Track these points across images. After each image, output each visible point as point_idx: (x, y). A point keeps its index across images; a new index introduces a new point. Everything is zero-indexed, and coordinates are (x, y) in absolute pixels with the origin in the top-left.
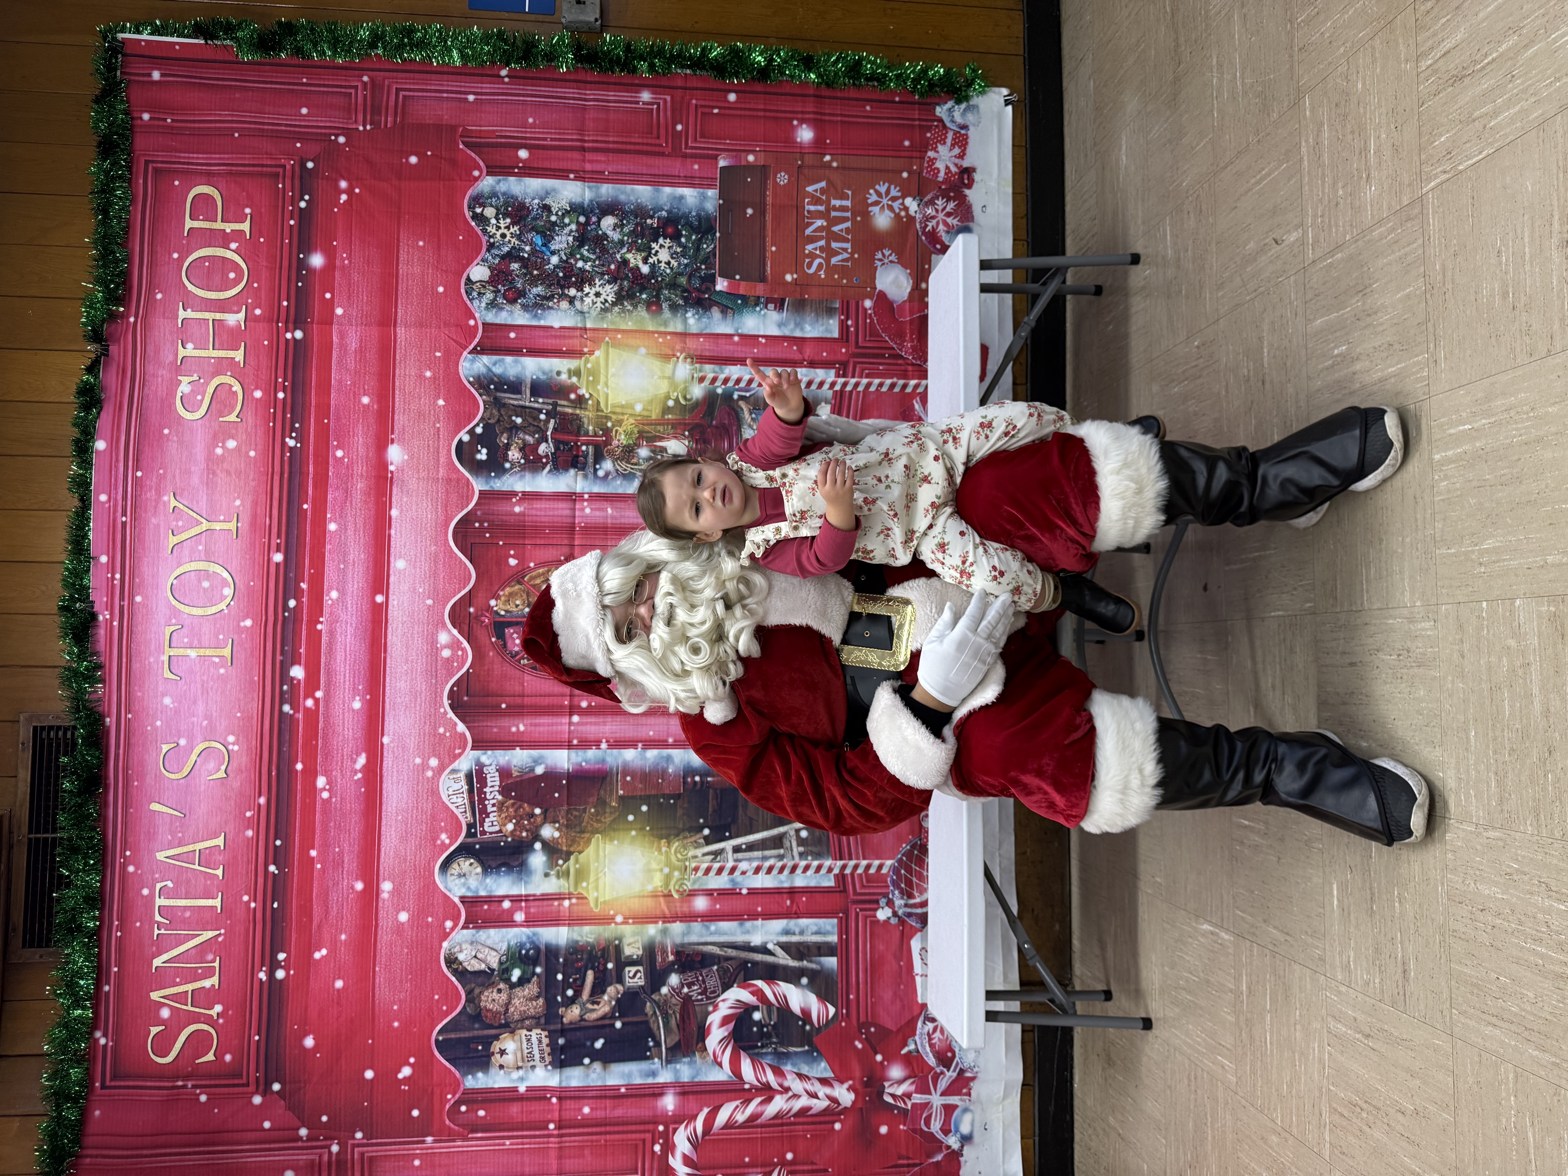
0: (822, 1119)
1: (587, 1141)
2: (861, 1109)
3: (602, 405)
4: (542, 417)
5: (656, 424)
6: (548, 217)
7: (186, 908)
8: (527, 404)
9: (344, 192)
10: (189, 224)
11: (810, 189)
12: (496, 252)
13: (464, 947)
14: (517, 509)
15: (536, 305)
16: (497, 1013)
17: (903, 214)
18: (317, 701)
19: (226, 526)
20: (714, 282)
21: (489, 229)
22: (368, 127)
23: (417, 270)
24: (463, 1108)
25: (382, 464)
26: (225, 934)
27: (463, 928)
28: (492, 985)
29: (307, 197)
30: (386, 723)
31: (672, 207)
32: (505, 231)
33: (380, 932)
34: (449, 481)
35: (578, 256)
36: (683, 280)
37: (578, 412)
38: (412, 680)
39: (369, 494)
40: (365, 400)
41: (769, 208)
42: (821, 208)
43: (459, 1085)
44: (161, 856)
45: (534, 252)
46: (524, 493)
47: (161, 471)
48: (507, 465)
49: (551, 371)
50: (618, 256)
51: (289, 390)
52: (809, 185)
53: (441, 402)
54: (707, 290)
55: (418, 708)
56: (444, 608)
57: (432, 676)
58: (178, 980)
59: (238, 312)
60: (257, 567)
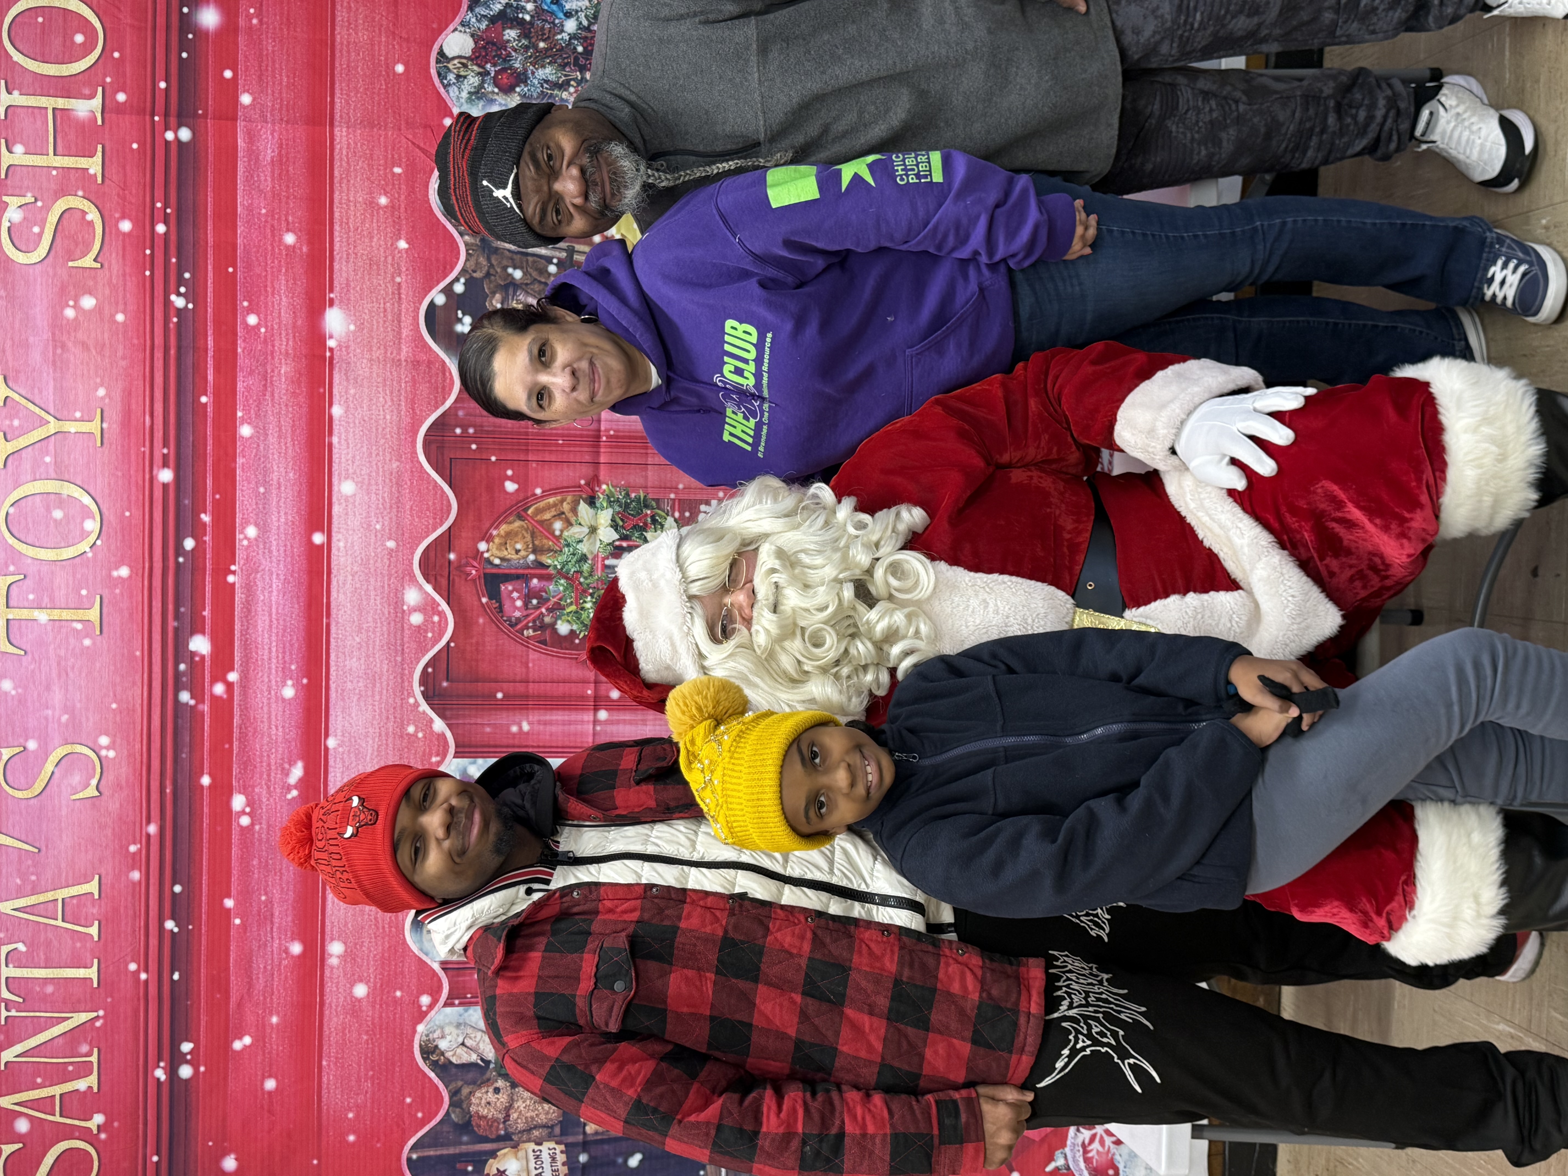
4: (554, 269)
7: (46, 981)
12: (482, 11)
13: (447, 1030)
16: (495, 1120)
18: (229, 686)
19: (85, 427)
23: (363, 36)
25: (315, 337)
26: (104, 1017)
27: (446, 1005)
28: (487, 1082)
30: (331, 719)
33: (327, 1012)
34: (416, 364)
38: (368, 656)
39: (299, 382)
40: (290, 239)
44: (6, 907)
45: (539, 12)
51: (173, 221)
53: (403, 244)
55: (377, 697)
56: (413, 554)
57: (396, 651)
58: (39, 1080)
59: (92, 96)
60: (134, 489)
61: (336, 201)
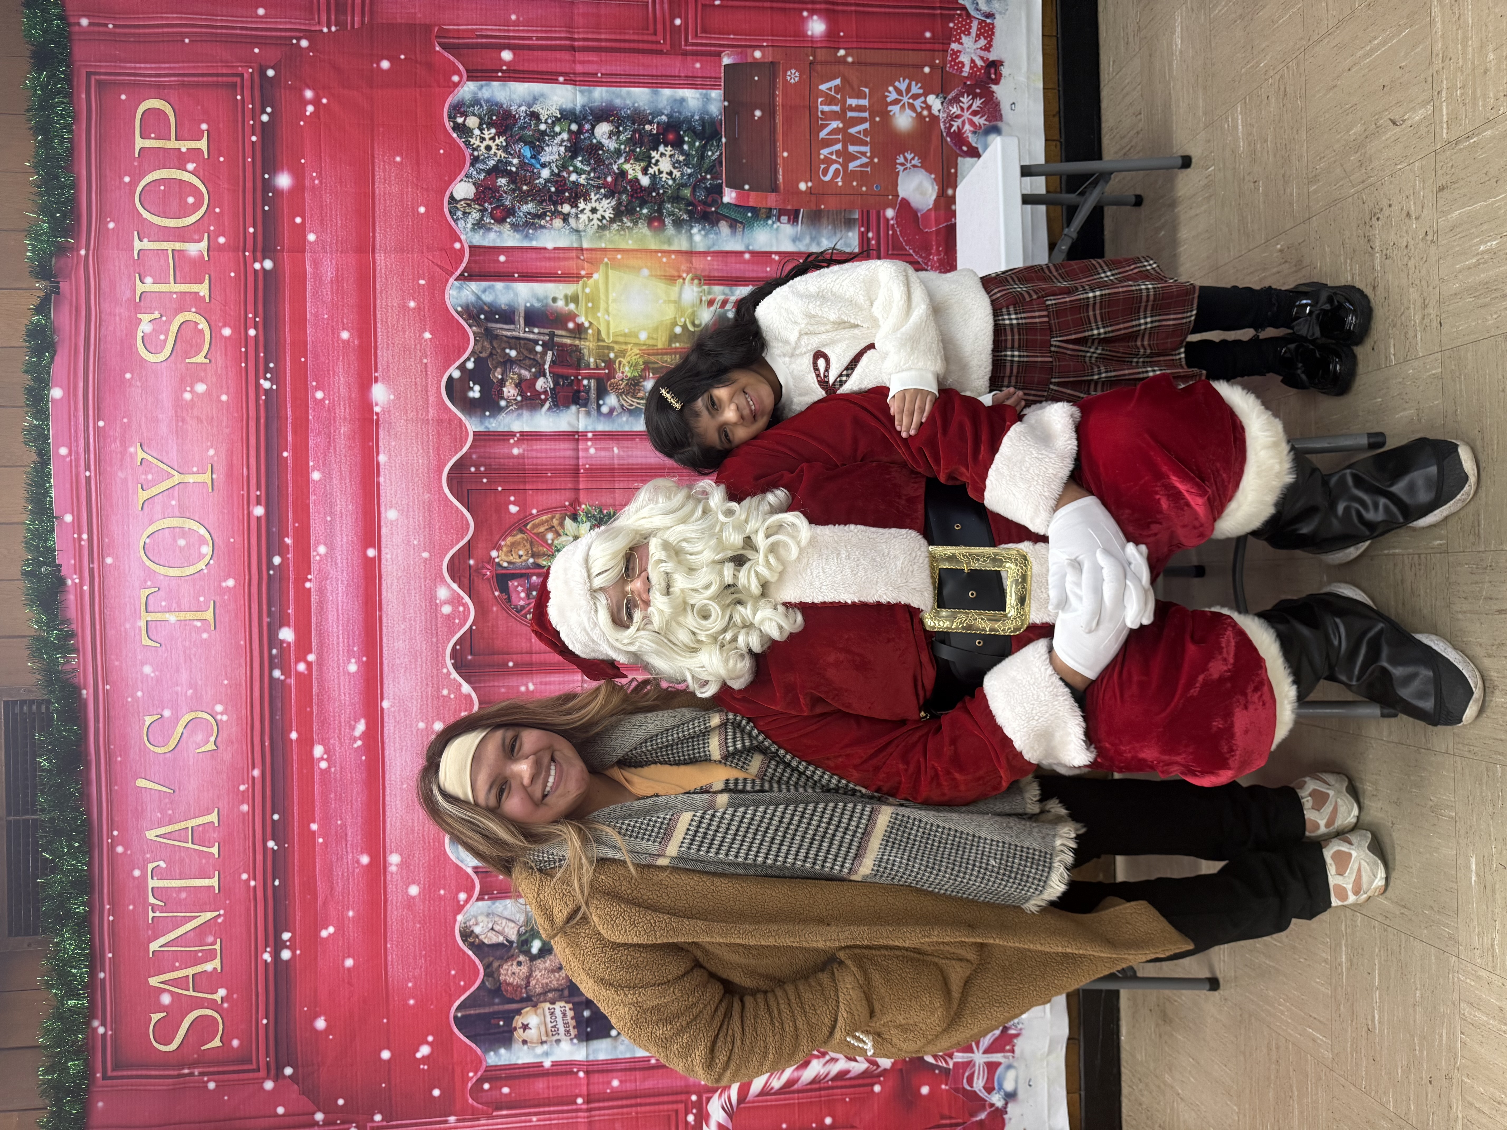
0: (861, 1082)
1: (617, 1114)
2: (901, 1070)
3: (604, 335)
4: (539, 349)
5: (663, 354)
6: (537, 125)
7: (181, 889)
8: (522, 335)
9: (310, 102)
10: (140, 143)
11: (823, 87)
12: (480, 166)
13: (480, 919)
14: (516, 451)
15: (527, 224)
16: (518, 986)
17: (925, 113)
18: (309, 665)
19: (200, 478)
20: (721, 194)
21: (472, 141)
22: (333, 29)
23: (395, 189)
24: (486, 1086)
25: (365, 405)
26: (224, 915)
27: (478, 900)
28: (512, 957)
29: (269, 110)
30: (385, 686)
31: (673, 111)
32: (490, 143)
33: (389, 908)
34: (440, 422)
35: (571, 168)
36: (687, 192)
37: (577, 342)
38: (411, 639)
39: (354, 440)
40: (345, 335)
41: (779, 110)
42: (836, 108)
43: (481, 1062)
44: (151, 835)
45: (522, 165)
46: (522, 433)
47: (125, 420)
48: (503, 403)
49: (546, 298)
50: (615, 167)
51: (261, 327)
52: (822, 83)
53: (427, 335)
54: (714, 202)
55: (419, 669)
56: (442, 561)
57: (432, 634)
58: (177, 964)
59: (200, 241)
60: (236, 522)
61: (378, 307)
